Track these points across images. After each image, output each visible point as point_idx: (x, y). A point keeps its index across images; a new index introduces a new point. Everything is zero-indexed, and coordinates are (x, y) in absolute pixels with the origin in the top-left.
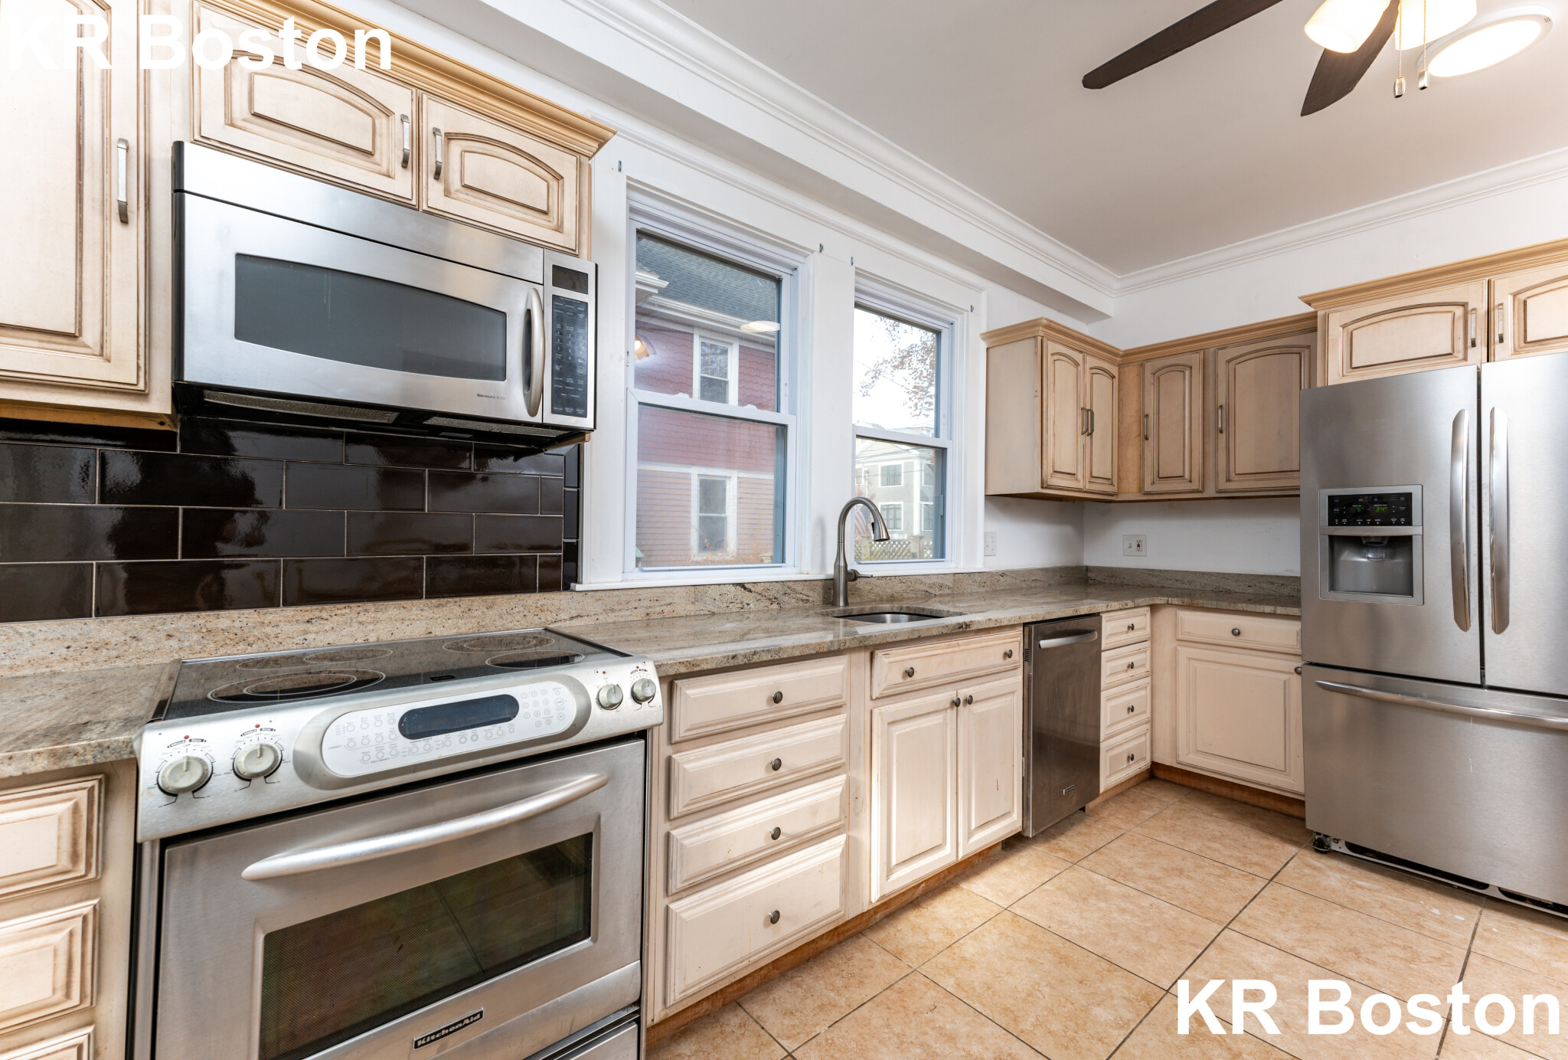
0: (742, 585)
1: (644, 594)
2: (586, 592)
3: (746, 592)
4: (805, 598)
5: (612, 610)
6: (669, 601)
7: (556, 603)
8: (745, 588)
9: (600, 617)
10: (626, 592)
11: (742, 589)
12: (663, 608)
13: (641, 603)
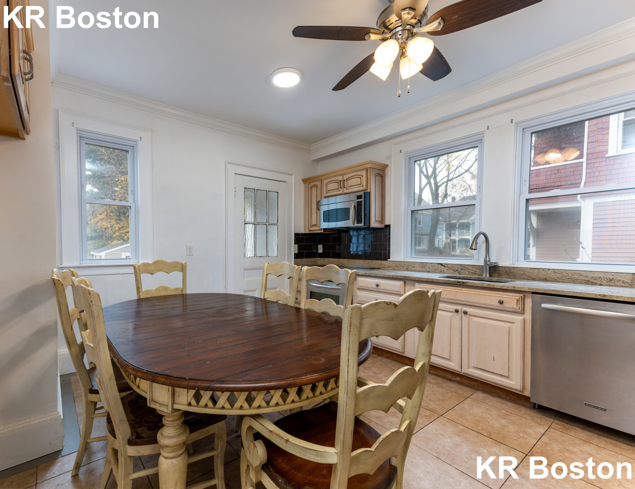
0: (441, 264)
1: (406, 263)
2: (391, 261)
3: (443, 267)
4: (474, 272)
5: (397, 267)
6: (413, 266)
7: (384, 263)
8: (442, 265)
9: (394, 268)
10: (401, 262)
11: (441, 266)
12: (411, 268)
13: (405, 266)
